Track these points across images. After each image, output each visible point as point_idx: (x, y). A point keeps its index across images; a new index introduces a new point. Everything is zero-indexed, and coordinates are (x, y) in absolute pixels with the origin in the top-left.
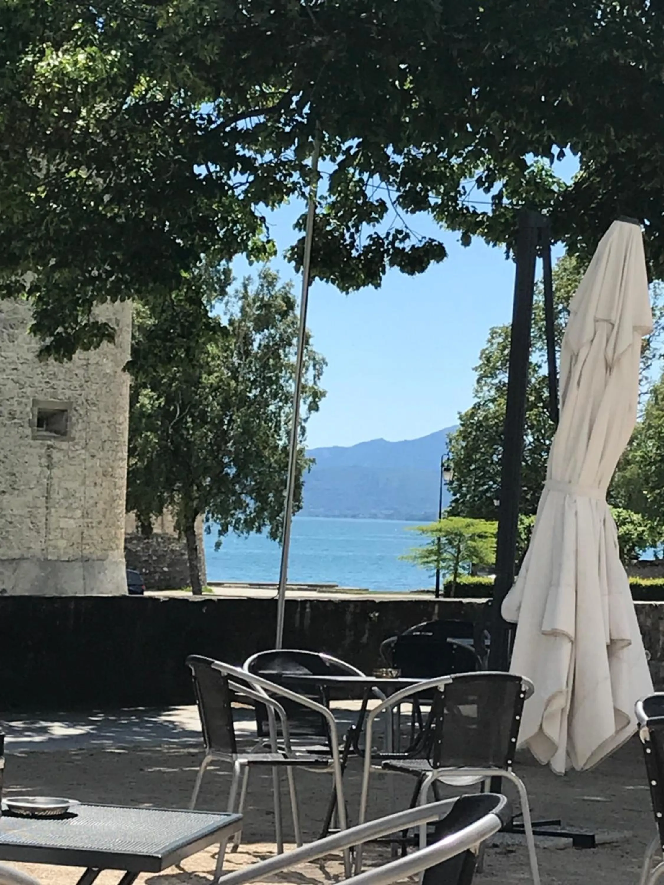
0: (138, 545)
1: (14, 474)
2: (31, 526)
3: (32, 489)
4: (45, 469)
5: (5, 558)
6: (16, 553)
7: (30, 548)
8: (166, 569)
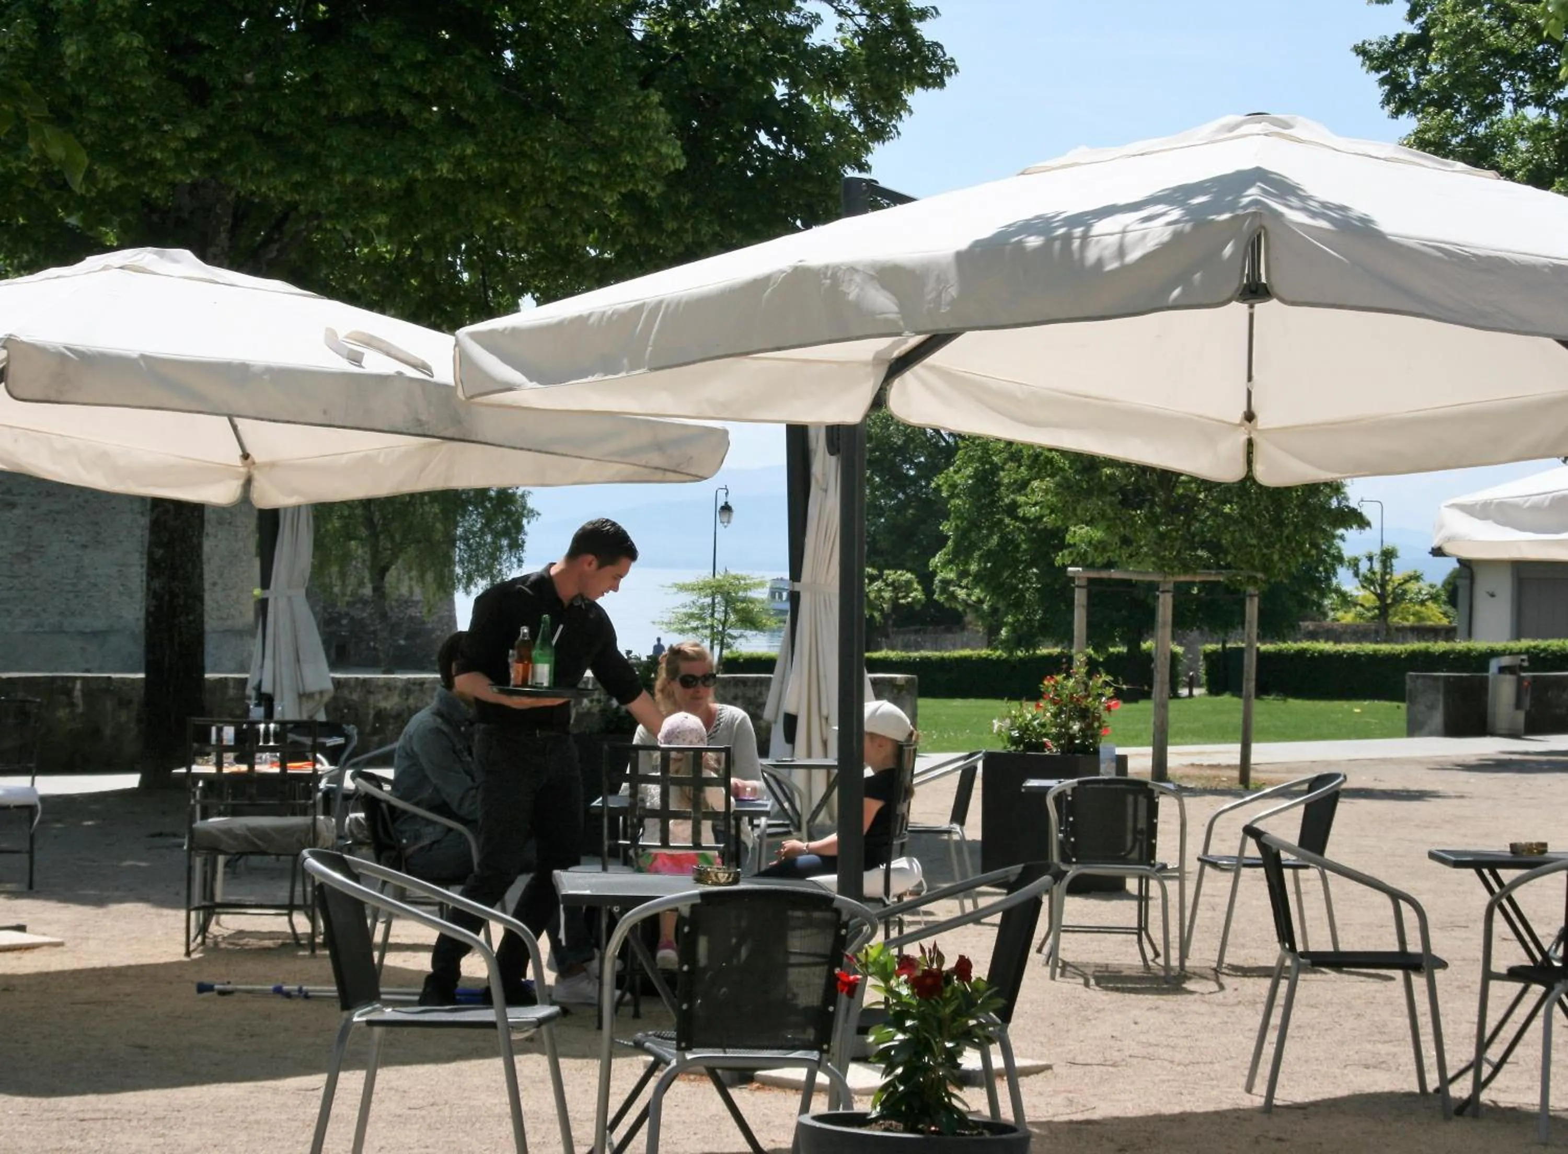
0: (363, 610)
1: (97, 524)
2: (121, 588)
3: (120, 542)
4: (139, 516)
5: (88, 630)
6: (100, 624)
7: (121, 617)
8: (402, 642)
